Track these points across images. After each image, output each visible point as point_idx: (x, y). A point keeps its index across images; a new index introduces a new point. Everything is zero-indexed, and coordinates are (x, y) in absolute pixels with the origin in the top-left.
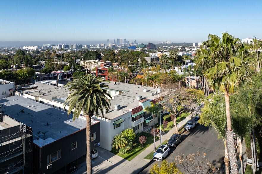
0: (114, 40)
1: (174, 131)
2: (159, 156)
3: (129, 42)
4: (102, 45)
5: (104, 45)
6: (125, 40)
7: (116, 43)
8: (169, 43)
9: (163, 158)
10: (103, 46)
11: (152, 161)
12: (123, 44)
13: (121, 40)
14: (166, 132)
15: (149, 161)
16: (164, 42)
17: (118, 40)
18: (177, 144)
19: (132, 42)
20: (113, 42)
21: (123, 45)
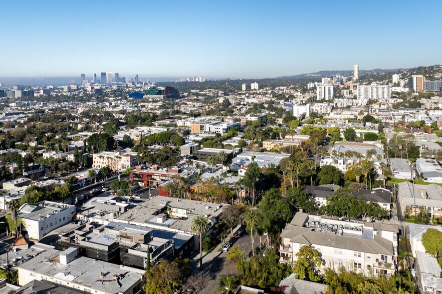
0: (95, 74)
1: (231, 235)
2: (225, 249)
3: (124, 78)
4: (74, 87)
5: (78, 87)
6: (117, 74)
7: (99, 82)
8: (200, 81)
9: (228, 250)
10: (75, 90)
11: (222, 252)
12: (114, 84)
13: (110, 75)
14: (226, 237)
15: (220, 252)
16: (190, 79)
17: (104, 74)
18: (233, 243)
19: (132, 79)
20: (92, 79)
21: (115, 88)
